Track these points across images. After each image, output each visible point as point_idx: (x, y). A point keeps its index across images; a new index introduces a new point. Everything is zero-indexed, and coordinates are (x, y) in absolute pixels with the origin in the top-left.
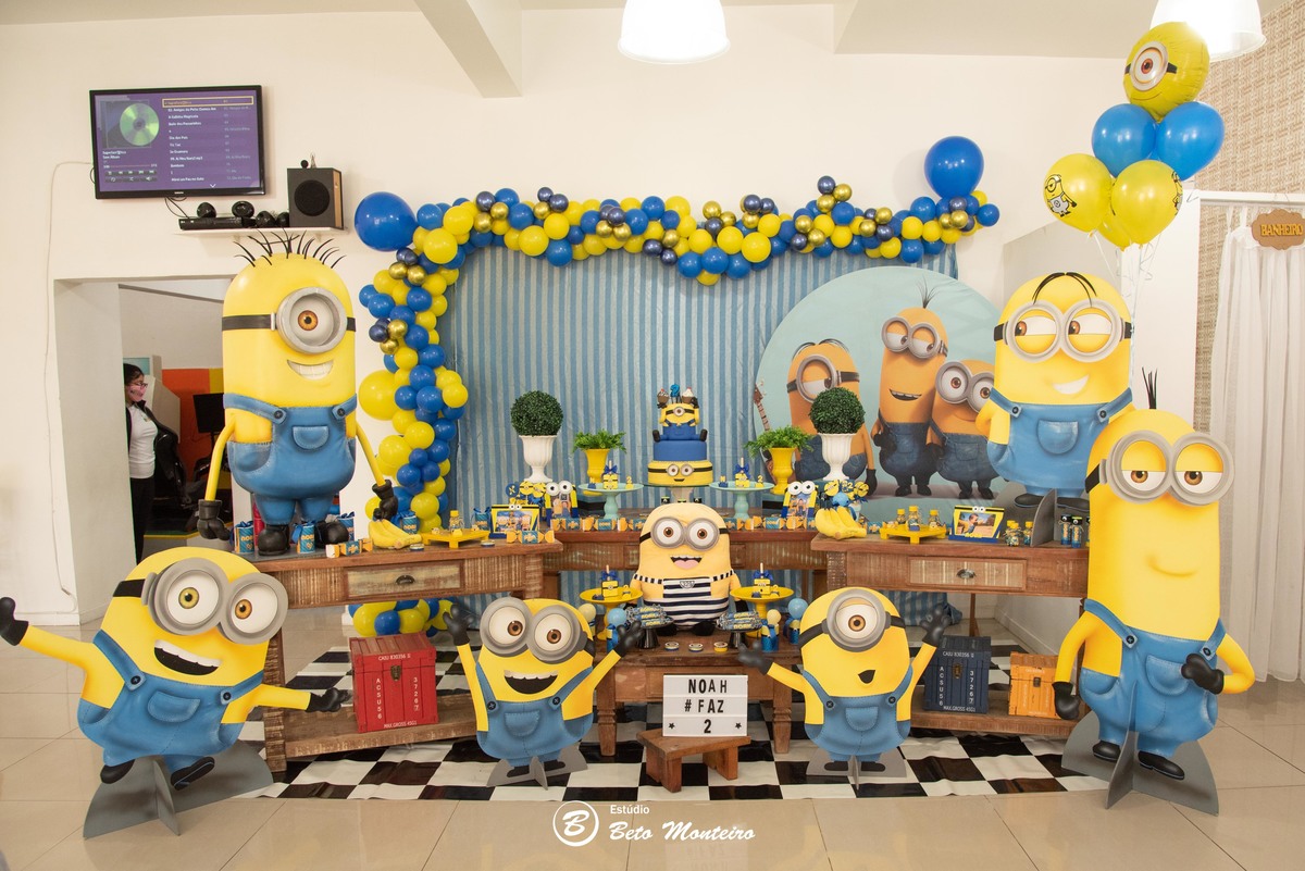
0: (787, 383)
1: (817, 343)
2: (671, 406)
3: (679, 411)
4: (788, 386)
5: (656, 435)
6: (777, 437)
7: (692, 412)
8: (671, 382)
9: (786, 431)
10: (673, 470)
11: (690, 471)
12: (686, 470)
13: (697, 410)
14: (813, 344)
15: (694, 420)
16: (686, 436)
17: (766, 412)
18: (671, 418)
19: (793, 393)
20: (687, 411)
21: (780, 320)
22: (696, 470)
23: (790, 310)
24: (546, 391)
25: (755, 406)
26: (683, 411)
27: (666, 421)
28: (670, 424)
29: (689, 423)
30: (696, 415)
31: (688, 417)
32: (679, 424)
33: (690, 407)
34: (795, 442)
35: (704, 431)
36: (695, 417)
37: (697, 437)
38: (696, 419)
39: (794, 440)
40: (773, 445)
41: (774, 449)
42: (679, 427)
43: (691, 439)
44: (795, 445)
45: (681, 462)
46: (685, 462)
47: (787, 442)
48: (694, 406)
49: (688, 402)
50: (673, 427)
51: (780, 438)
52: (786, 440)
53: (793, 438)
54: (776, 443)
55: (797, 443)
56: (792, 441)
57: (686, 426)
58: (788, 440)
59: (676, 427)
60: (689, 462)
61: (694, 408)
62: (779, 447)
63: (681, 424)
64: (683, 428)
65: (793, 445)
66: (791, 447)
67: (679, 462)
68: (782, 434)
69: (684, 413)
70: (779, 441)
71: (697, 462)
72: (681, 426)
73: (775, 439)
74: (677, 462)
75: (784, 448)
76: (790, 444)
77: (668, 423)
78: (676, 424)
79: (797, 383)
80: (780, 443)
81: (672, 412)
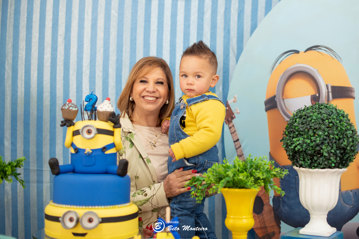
0: (265, 99)
1: (302, 49)
2: (79, 125)
3: (89, 132)
4: (267, 103)
5: (54, 165)
6: (230, 173)
7: (111, 133)
8: (86, 92)
9: (246, 163)
10: (72, 219)
11: (96, 221)
12: (90, 221)
13: (117, 131)
14: (297, 52)
15: (113, 145)
16: (99, 167)
17: (240, 135)
18: (80, 142)
19: (271, 112)
20: (100, 131)
22: (105, 220)
25: (226, 127)
26: (94, 131)
27: (72, 145)
28: (77, 150)
29: (105, 149)
30: (118, 137)
31: (103, 141)
32: (88, 150)
33: (107, 126)
34: (257, 180)
35: (125, 161)
36: (114, 141)
37: (115, 168)
38: (116, 144)
39: (257, 177)
40: (224, 185)
41: (226, 189)
42: (89, 155)
43: (106, 173)
44: (256, 185)
45: (84, 207)
46: (90, 207)
47: (244, 180)
48: (113, 124)
49: (105, 120)
50: (81, 153)
51: (234, 175)
52: (244, 177)
53: (254, 175)
54: (228, 182)
55: (259, 181)
56: (252, 179)
57: (100, 153)
58: (247, 177)
59: (86, 154)
60: (97, 207)
61: (114, 127)
62: (234, 187)
63: (92, 150)
64: (95, 156)
65: (253, 185)
66: (249, 187)
67: (81, 207)
68: (240, 169)
69: (96, 134)
70: (234, 180)
71: (110, 208)
72: (91, 153)
73: (228, 176)
74: (78, 207)
75: (240, 188)
76: (250, 183)
77: (73, 148)
78: (84, 150)
79: (277, 99)
80: (236, 182)
81: (81, 133)
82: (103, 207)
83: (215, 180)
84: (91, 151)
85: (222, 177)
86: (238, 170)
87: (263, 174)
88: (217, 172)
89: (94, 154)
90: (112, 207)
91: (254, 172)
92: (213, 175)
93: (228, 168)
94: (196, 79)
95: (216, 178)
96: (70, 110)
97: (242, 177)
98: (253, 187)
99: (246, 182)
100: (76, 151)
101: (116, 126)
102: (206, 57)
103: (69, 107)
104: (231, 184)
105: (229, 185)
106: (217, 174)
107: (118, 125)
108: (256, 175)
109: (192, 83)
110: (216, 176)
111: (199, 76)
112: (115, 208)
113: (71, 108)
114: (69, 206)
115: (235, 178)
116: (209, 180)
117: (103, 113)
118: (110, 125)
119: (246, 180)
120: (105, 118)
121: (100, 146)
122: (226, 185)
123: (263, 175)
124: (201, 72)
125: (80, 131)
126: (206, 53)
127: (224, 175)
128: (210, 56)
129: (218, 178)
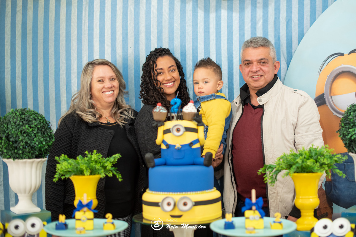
1: (346, 52)
2: (169, 125)
3: (178, 130)
4: (316, 100)
5: (150, 159)
6: (299, 160)
7: (195, 131)
9: (310, 151)
10: (169, 204)
11: (190, 205)
12: (185, 204)
13: (200, 129)
14: (342, 54)
15: (197, 141)
16: (187, 160)
19: (321, 107)
20: (188, 129)
21: (301, 36)
22: (197, 203)
23: (312, 23)
24: (30, 107)
26: (182, 130)
27: (163, 141)
29: (192, 144)
30: (201, 133)
31: (190, 137)
32: (178, 146)
33: (192, 125)
34: (322, 165)
35: (210, 153)
36: (198, 137)
37: (202, 160)
38: (200, 140)
39: (321, 162)
40: (294, 170)
41: (296, 174)
42: (179, 150)
43: (194, 164)
44: (322, 170)
45: (178, 193)
46: (184, 193)
47: (311, 166)
48: (197, 123)
49: (190, 120)
50: (171, 149)
51: (303, 162)
52: (311, 164)
53: (320, 161)
54: (298, 168)
55: (324, 166)
56: (318, 164)
57: (188, 147)
58: (314, 163)
59: (176, 149)
60: (189, 193)
61: (198, 125)
62: (303, 172)
63: (181, 145)
64: (184, 150)
65: (320, 169)
66: (316, 171)
67: (176, 193)
68: (306, 157)
69: (184, 132)
70: (302, 166)
71: (199, 193)
72: (181, 148)
73: (297, 162)
74: (174, 193)
75: (307, 172)
76: (316, 168)
77: (165, 144)
78: (175, 146)
79: (325, 96)
80: (304, 168)
81: (171, 131)
82: (194, 193)
83: (286, 167)
84: (180, 147)
85: (292, 164)
86: (305, 158)
87: (327, 159)
88: (288, 160)
89: (183, 149)
90: (201, 192)
91: (319, 159)
92: (284, 163)
93: (296, 156)
94: (205, 84)
95: (287, 165)
96: (161, 112)
97: (310, 163)
98: (320, 171)
99: (313, 168)
100: (168, 147)
101: (199, 125)
102: (211, 68)
103: (160, 110)
104: (300, 169)
105: (298, 171)
106: (288, 162)
107: (202, 124)
108: (321, 161)
109: (202, 87)
110: (287, 163)
111: (206, 82)
112: (204, 193)
113: (161, 111)
114: (166, 193)
115: (303, 164)
116: (280, 167)
117: (189, 114)
118: (194, 124)
119: (313, 166)
120: (190, 117)
121: (188, 142)
122: (296, 170)
123: (328, 161)
124: (208, 79)
125: (171, 130)
126: (212, 65)
127: (293, 162)
128: (214, 67)
129: (288, 165)
